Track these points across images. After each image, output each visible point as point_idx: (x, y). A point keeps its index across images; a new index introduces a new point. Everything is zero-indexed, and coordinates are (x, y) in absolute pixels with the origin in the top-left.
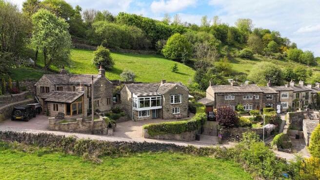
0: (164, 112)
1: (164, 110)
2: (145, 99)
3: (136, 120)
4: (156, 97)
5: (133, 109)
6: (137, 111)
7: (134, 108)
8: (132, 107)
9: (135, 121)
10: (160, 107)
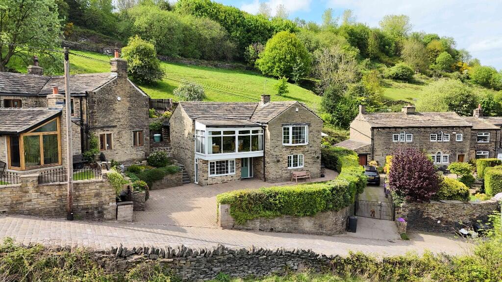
0: (267, 165)
1: (267, 160)
2: (225, 133)
3: (204, 182)
4: (251, 129)
5: (196, 157)
6: (206, 162)
7: (198, 156)
8: (193, 152)
9: (200, 184)
10: (258, 154)
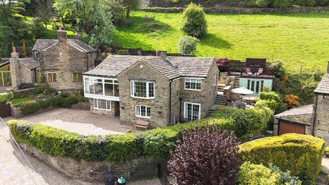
4: (113, 80)
